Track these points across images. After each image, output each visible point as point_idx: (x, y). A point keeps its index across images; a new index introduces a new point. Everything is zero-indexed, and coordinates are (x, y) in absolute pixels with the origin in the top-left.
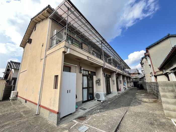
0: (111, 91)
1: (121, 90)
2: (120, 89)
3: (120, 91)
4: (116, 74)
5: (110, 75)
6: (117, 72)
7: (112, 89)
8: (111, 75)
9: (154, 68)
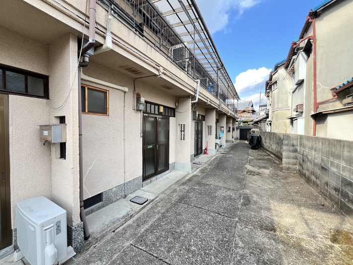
0: (170, 162)
1: (208, 152)
2: (206, 149)
3: (205, 153)
4: (193, 104)
5: (174, 107)
6: (198, 97)
7: (177, 153)
8: (177, 107)
9: (318, 90)
